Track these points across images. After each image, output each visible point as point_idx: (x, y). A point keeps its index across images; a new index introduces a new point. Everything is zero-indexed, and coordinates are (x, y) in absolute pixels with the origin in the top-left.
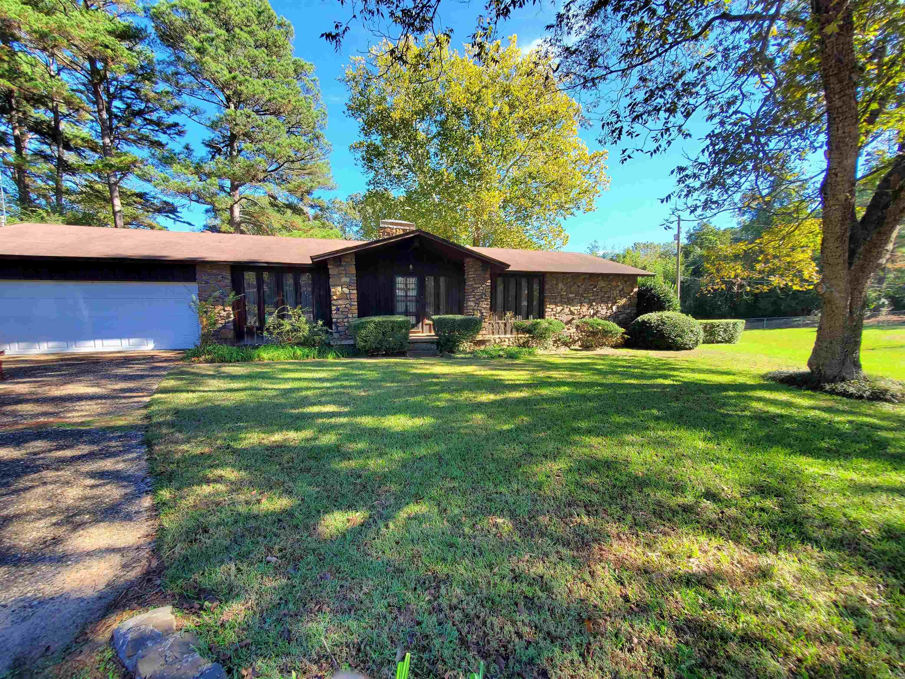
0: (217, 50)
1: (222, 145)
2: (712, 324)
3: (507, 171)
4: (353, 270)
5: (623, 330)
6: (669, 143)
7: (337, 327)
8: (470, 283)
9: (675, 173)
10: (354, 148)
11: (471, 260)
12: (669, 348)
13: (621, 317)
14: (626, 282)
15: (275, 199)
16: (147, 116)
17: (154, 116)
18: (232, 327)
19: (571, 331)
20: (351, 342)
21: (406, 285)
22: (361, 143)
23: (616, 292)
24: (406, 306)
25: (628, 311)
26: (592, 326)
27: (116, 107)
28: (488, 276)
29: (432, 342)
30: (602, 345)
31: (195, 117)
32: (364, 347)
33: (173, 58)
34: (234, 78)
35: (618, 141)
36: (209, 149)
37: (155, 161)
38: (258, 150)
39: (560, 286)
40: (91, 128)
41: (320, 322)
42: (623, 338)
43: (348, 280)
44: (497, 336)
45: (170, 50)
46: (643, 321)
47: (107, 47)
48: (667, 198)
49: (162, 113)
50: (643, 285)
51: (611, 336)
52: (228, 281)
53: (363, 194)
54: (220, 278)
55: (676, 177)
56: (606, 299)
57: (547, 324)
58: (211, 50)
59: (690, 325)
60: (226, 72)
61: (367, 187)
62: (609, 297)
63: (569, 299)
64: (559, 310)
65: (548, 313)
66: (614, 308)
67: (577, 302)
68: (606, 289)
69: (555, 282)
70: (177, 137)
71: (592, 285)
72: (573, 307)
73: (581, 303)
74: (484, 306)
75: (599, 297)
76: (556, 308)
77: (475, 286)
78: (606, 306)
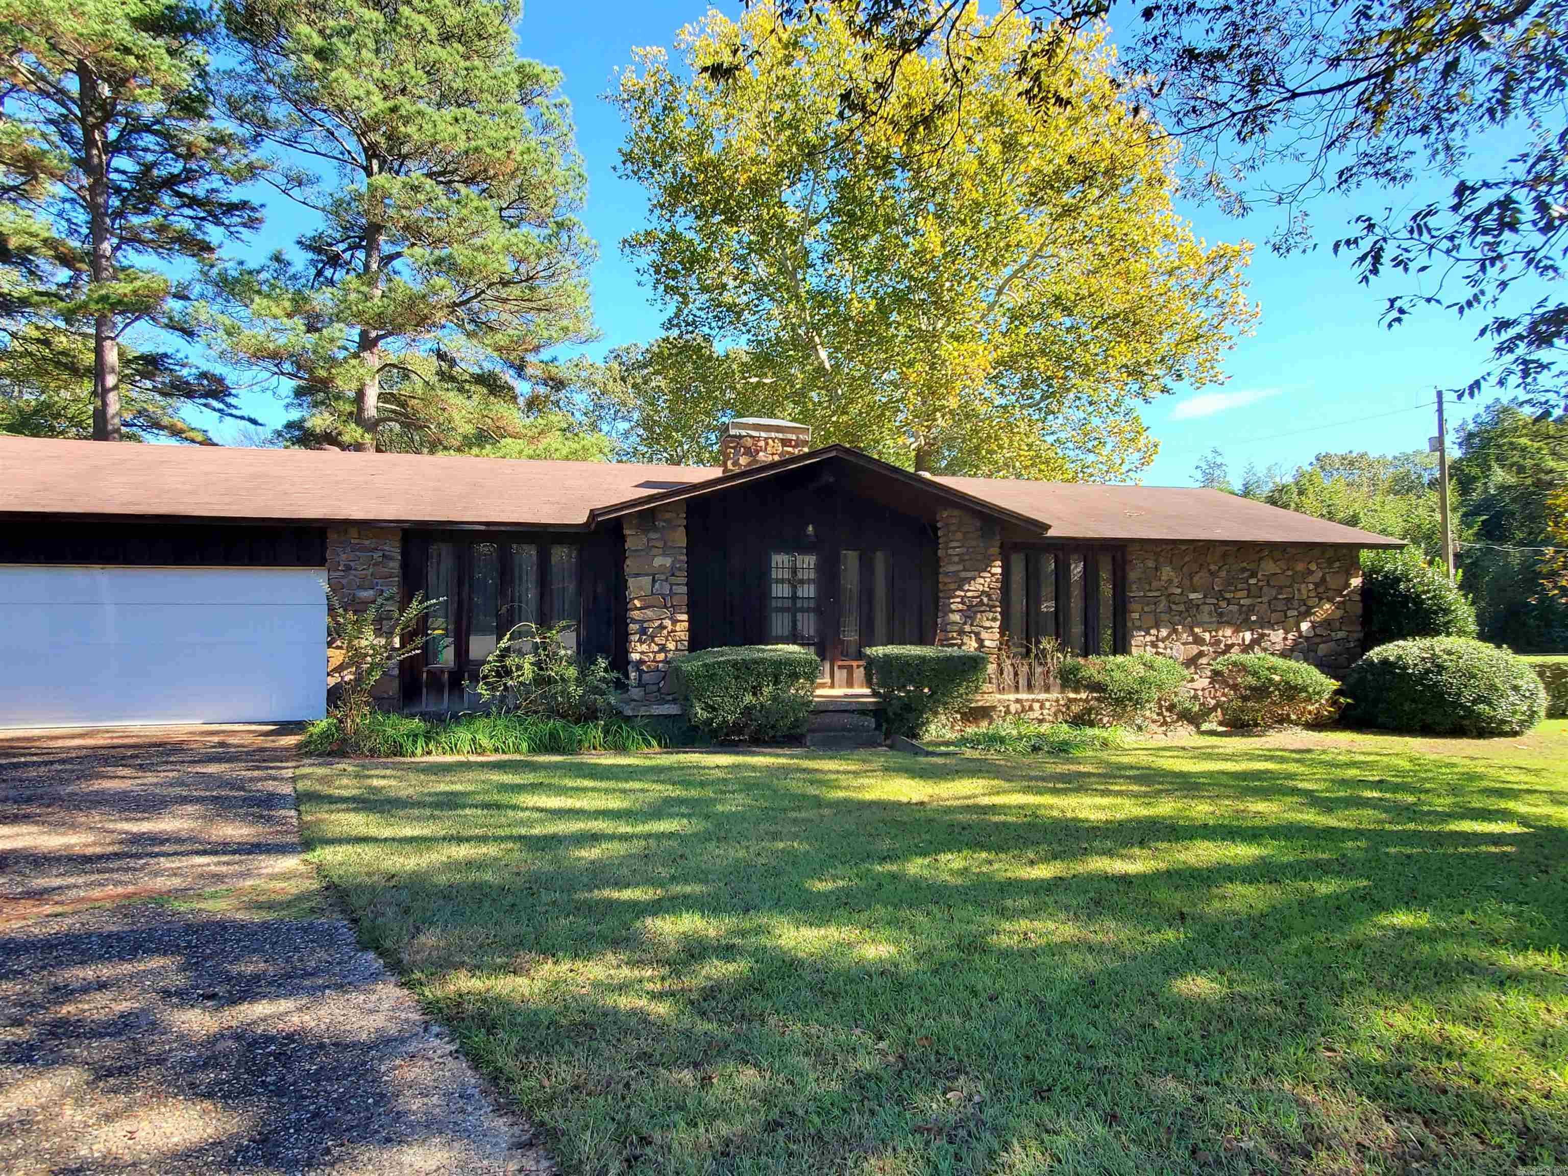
0: (359, 50)
1: (342, 246)
2: (1558, 666)
3: (1000, 292)
4: (680, 538)
5: (1333, 684)
6: (1503, 285)
7: (641, 672)
8: (952, 568)
9: (1488, 333)
10: (630, 244)
11: (956, 513)
12: (1457, 731)
13: (1323, 649)
14: (1330, 562)
15: (452, 363)
16: (182, 189)
17: (200, 189)
18: (396, 672)
19: (1196, 685)
20: (672, 709)
21: (794, 571)
22: (648, 233)
23: (1306, 589)
24: (794, 621)
25: (1341, 635)
26: (1255, 674)
27: (117, 170)
28: (995, 550)
29: (863, 711)
30: (1283, 720)
31: (296, 192)
32: (709, 722)
33: (249, 66)
34: (394, 109)
35: (1372, 277)
36: (310, 255)
37: (210, 290)
38: (439, 262)
39: (1167, 572)
40: (60, 215)
41: (602, 663)
42: (1334, 703)
43: (668, 562)
44: (1012, 697)
45: (246, 50)
46: (1385, 662)
47: (127, 51)
48: (1471, 388)
49: (216, 182)
50: (1374, 570)
51: (1309, 700)
52: (394, 566)
53: (644, 346)
54: (377, 555)
55: (1492, 340)
56: (1281, 606)
57: (1140, 670)
58: (346, 51)
59: (1512, 674)
60: (377, 98)
61: (664, 334)
62: (1288, 600)
63: (1190, 604)
64: (1164, 633)
65: (1138, 639)
66: (1305, 626)
67: (1210, 613)
68: (1282, 581)
69: (1151, 564)
70: (246, 233)
71: (1244, 570)
72: (1199, 625)
73: (1221, 615)
74: (987, 624)
75: (1265, 599)
76: (1157, 626)
77: (963, 574)
78: (1282, 623)
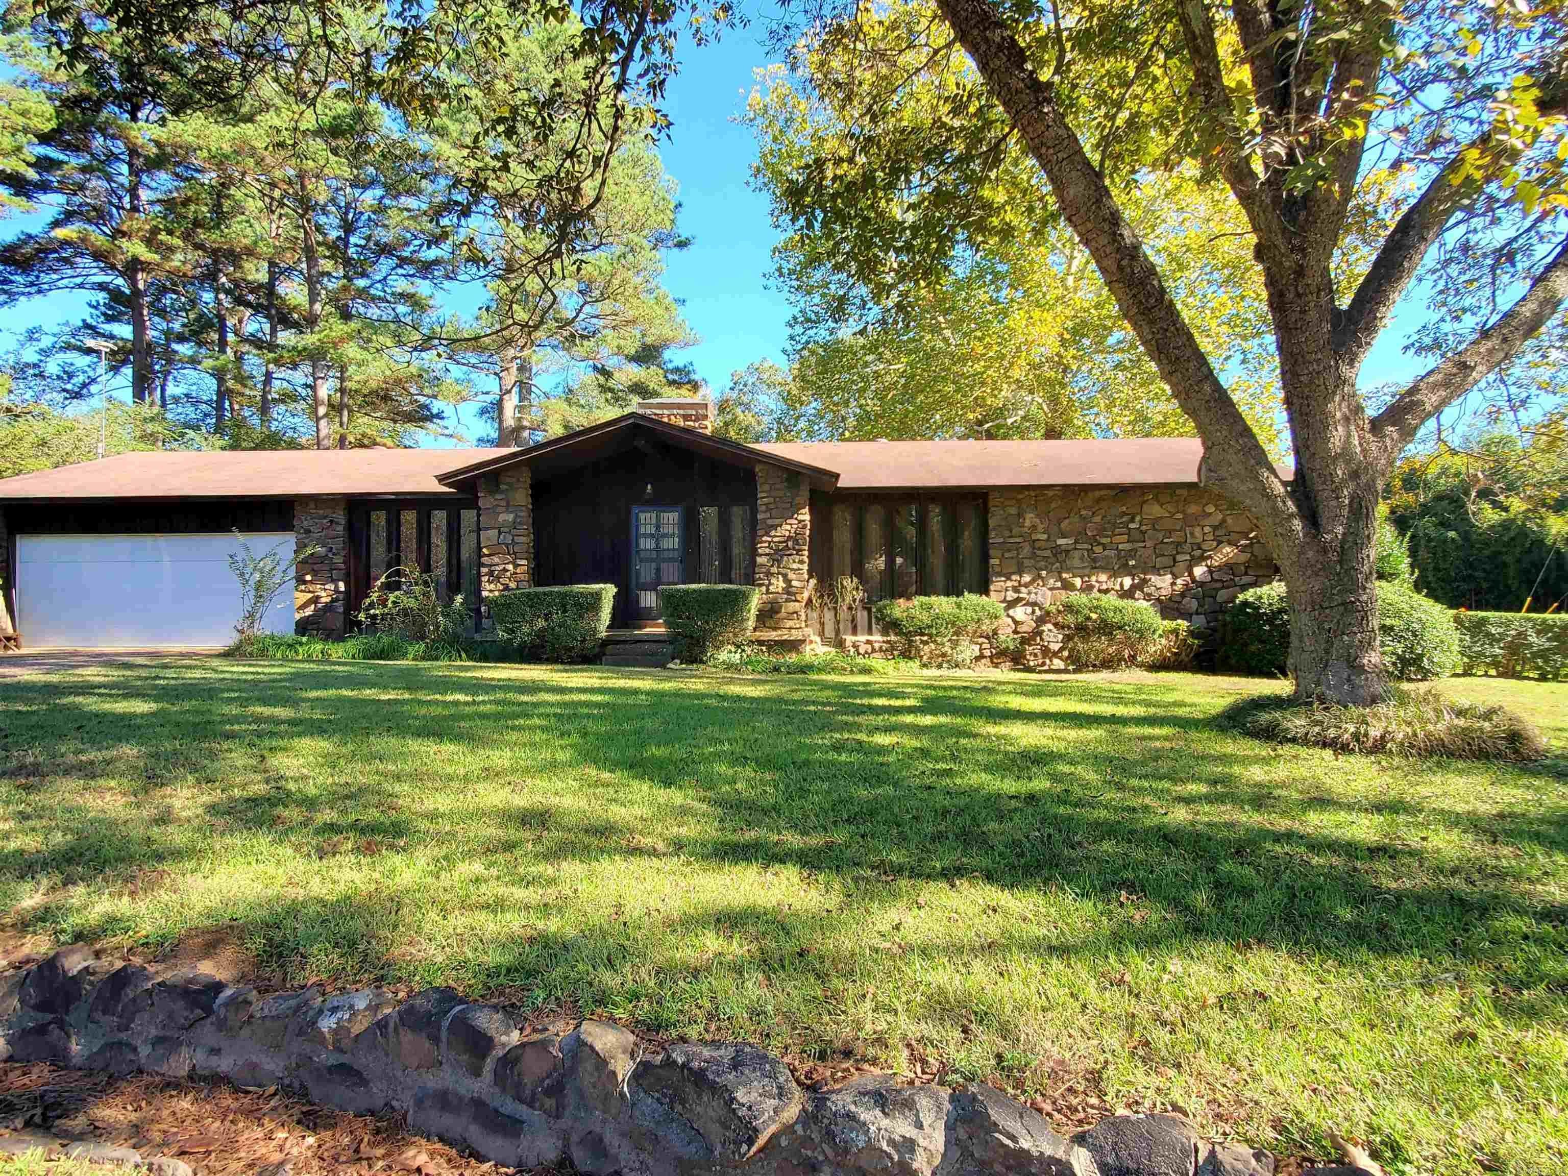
4: (524, 498)
7: (489, 607)
8: (764, 516)
13: (1223, 596)
18: (341, 610)
21: (658, 525)
23: (1201, 533)
24: (658, 570)
25: (1247, 579)
39: (1031, 518)
41: (458, 600)
52: (340, 528)
56: (1170, 550)
62: (1178, 544)
63: (1057, 552)
64: (1027, 578)
65: (998, 584)
66: (1199, 571)
67: (1082, 558)
68: (1167, 524)
69: (1013, 511)
70: (447, 284)
71: (1124, 514)
72: (1068, 570)
73: (1094, 560)
74: (795, 566)
75: (1149, 544)
76: (1020, 573)
77: (770, 522)
78: (1171, 568)
